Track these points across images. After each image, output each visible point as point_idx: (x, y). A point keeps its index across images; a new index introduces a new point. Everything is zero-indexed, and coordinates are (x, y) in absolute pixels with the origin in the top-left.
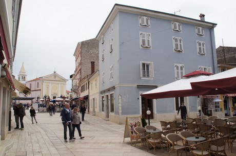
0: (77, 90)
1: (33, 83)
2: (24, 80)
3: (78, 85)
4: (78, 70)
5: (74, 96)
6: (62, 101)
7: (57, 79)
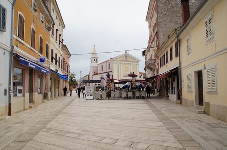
0: (154, 65)
1: (104, 65)
2: (97, 63)
3: (154, 57)
4: (154, 35)
5: (149, 75)
6: (130, 81)
7: (129, 59)
